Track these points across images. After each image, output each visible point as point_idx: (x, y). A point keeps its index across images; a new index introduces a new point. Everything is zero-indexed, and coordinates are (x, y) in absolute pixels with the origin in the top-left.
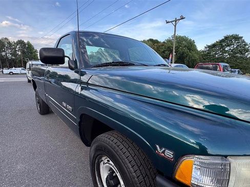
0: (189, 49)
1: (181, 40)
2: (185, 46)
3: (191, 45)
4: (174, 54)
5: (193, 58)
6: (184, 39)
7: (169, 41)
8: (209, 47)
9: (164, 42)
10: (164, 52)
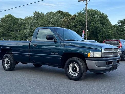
0: (103, 24)
1: (93, 14)
2: (98, 21)
3: (103, 20)
4: (87, 30)
5: (107, 34)
6: (96, 13)
7: (80, 14)
8: (121, 22)
9: (75, 16)
10: (75, 26)
